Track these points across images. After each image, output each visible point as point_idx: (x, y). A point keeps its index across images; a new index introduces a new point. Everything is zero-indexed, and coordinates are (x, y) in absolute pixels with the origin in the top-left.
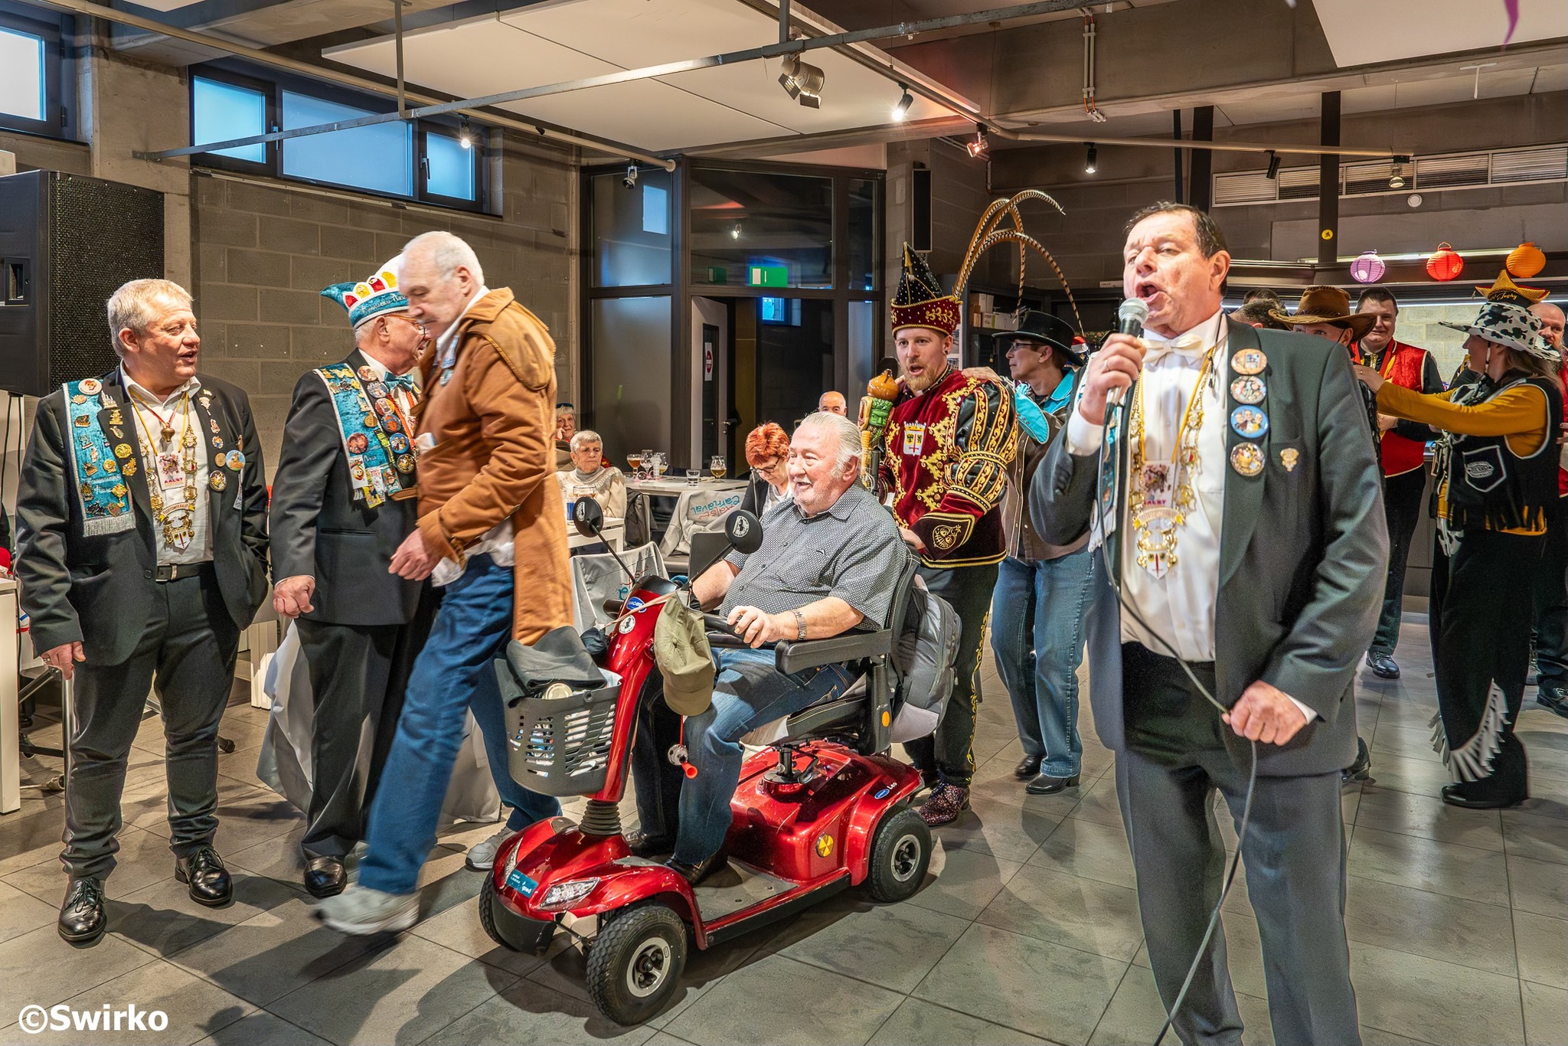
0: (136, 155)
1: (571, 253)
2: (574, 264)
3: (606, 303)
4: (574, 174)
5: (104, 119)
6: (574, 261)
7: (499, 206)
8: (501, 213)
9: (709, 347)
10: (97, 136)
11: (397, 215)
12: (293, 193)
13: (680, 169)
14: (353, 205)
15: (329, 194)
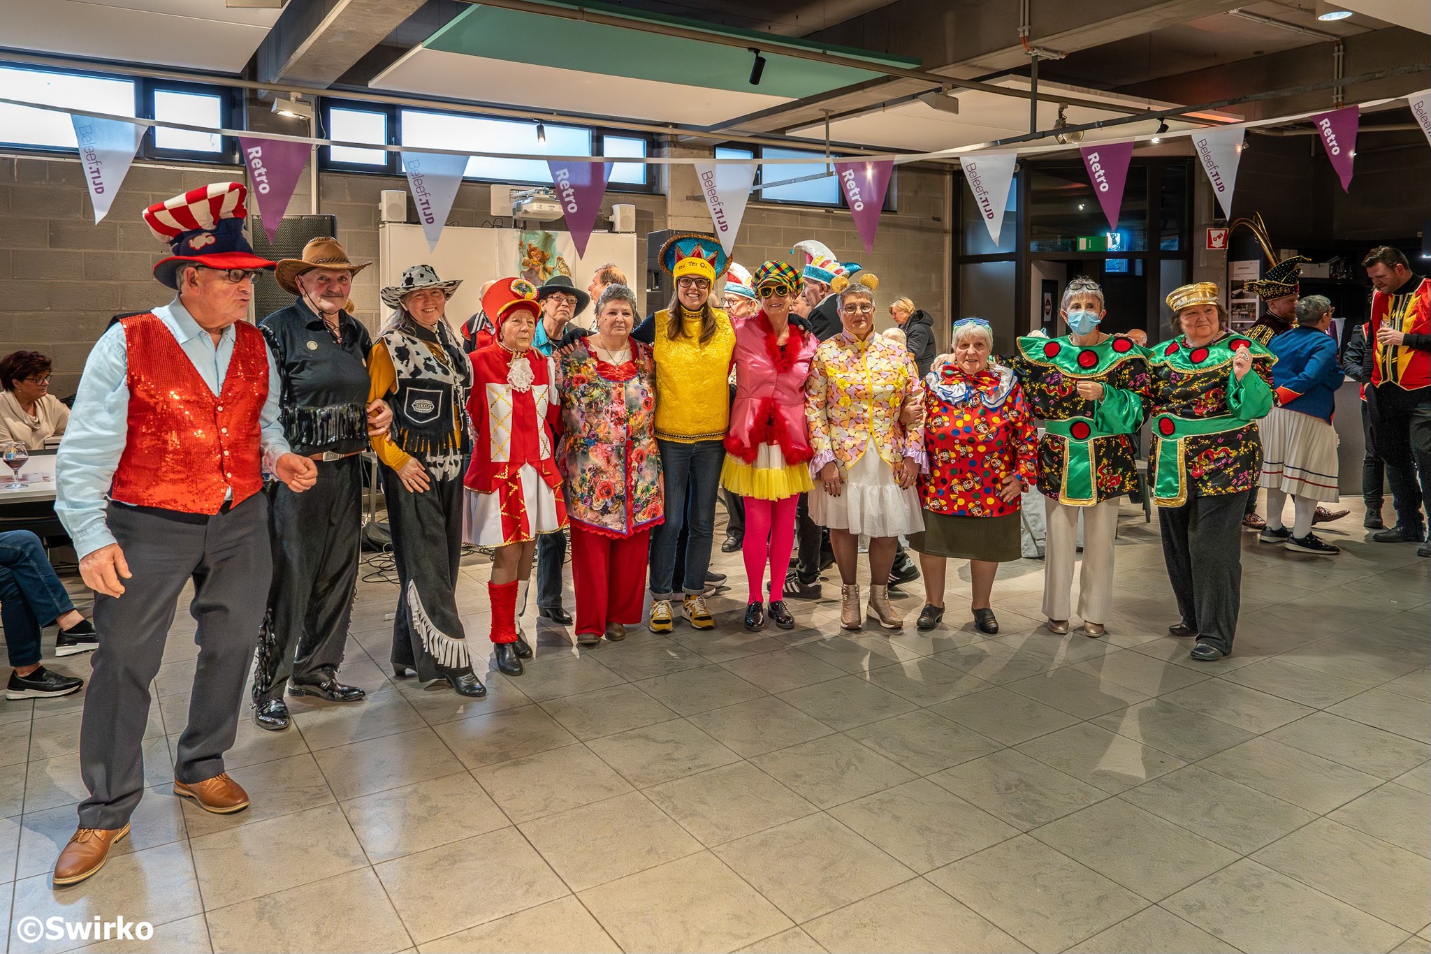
0: (688, 198)
1: (946, 232)
2: (948, 240)
3: (971, 267)
4: (948, 177)
5: (673, 180)
6: (948, 238)
7: (895, 206)
8: (895, 208)
9: (1048, 296)
10: (670, 190)
11: (828, 217)
12: (768, 209)
13: (1023, 170)
14: (801, 213)
15: (788, 208)
